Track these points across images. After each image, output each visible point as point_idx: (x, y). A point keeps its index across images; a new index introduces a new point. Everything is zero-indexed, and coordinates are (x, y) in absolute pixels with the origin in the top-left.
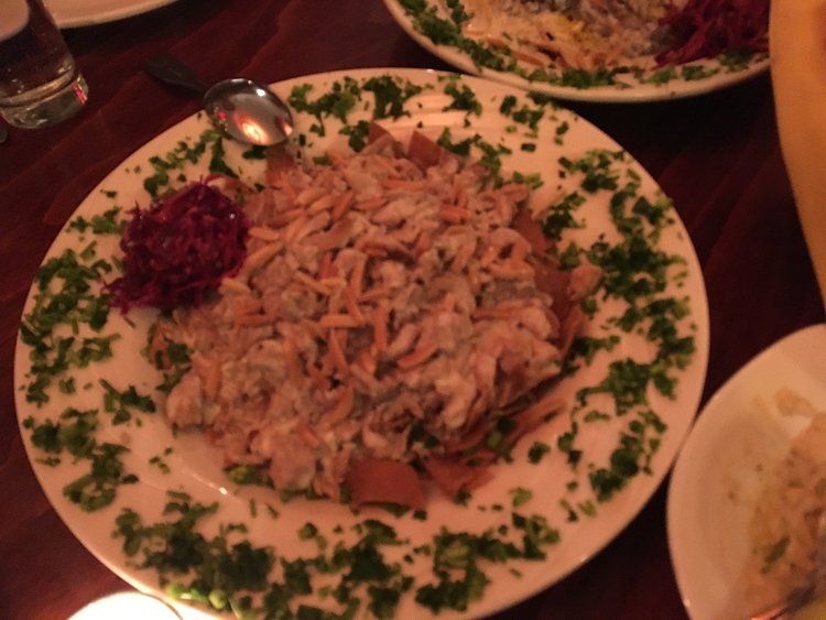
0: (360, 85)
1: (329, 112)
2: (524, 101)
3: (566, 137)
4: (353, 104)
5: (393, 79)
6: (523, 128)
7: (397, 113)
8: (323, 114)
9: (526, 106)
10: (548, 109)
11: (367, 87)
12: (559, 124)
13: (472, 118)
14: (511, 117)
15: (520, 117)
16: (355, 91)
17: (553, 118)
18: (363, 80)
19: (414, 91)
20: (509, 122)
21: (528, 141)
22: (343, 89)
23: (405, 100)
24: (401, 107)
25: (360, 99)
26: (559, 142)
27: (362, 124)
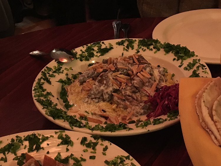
0: (23, 138)
1: (9, 151)
2: (90, 139)
3: (107, 152)
4: (20, 147)
5: (37, 135)
6: (90, 150)
7: (38, 148)
8: (6, 153)
9: (91, 141)
10: (100, 141)
11: (26, 140)
12: (104, 147)
13: (69, 147)
14: (85, 146)
15: (88, 146)
16: (21, 141)
17: (102, 145)
18: (24, 136)
19: (45, 139)
20: (85, 148)
21: (92, 155)
22: (15, 141)
23: (41, 143)
24: (40, 146)
25: (22, 145)
26: (104, 154)
27: (23, 155)
